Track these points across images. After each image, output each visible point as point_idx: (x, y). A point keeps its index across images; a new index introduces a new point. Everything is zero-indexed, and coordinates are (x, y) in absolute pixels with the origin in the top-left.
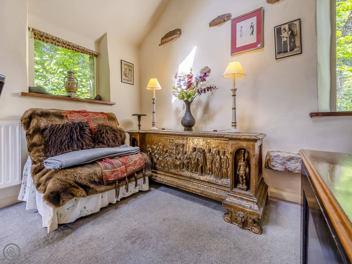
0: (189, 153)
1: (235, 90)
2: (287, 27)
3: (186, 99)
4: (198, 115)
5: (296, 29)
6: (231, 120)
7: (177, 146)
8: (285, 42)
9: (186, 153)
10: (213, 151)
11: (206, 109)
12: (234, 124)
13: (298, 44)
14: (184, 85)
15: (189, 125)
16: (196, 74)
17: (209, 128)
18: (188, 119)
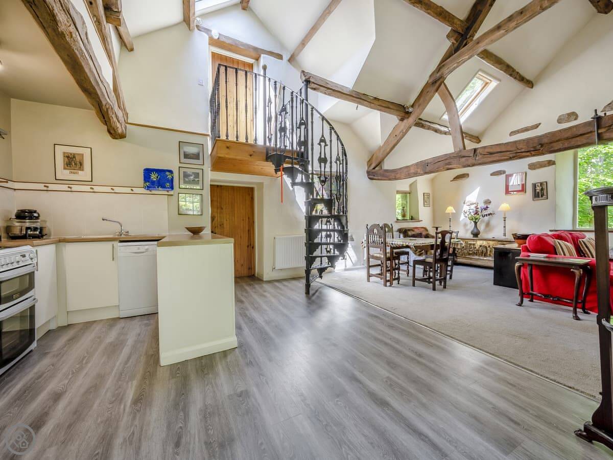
0: (477, 248)
1: (505, 218)
2: (539, 185)
3: (474, 220)
4: (481, 227)
5: (545, 187)
6: (503, 232)
7: (470, 244)
8: (538, 193)
9: (475, 248)
10: (491, 247)
11: (488, 224)
12: (505, 235)
13: (545, 194)
14: (473, 212)
15: (476, 234)
16: (481, 205)
17: (490, 236)
18: (475, 231)
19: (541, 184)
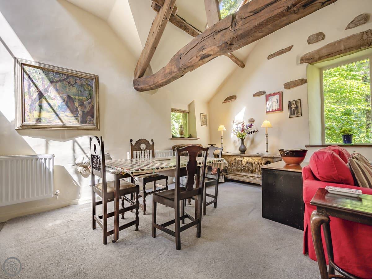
0: (244, 164)
1: (267, 134)
2: (294, 102)
3: (241, 137)
4: (248, 144)
5: (299, 104)
6: (265, 149)
7: (238, 161)
8: (294, 110)
10: (256, 163)
11: (253, 141)
12: (267, 151)
13: (300, 111)
14: (240, 130)
15: (243, 151)
16: (247, 123)
17: (254, 152)
18: (243, 147)
19: (296, 101)
